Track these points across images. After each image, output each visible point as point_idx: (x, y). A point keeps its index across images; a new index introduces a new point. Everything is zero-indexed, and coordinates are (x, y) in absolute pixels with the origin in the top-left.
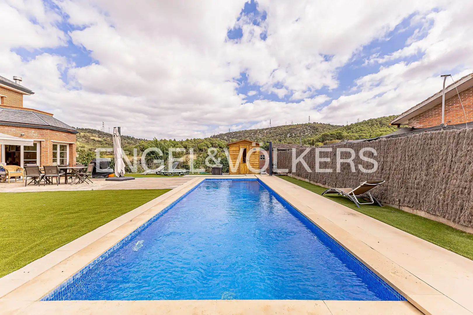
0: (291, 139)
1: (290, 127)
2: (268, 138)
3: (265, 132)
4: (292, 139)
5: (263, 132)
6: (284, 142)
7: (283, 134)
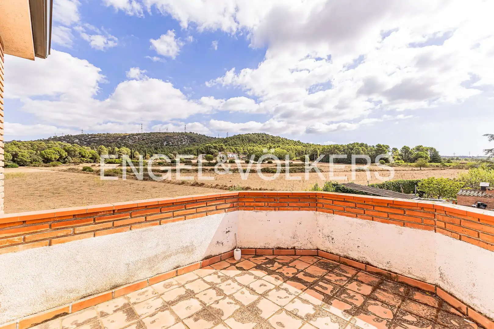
0: (168, 147)
1: (166, 135)
2: (141, 146)
3: (137, 137)
4: (170, 147)
5: (134, 138)
6: (161, 150)
7: (159, 142)
